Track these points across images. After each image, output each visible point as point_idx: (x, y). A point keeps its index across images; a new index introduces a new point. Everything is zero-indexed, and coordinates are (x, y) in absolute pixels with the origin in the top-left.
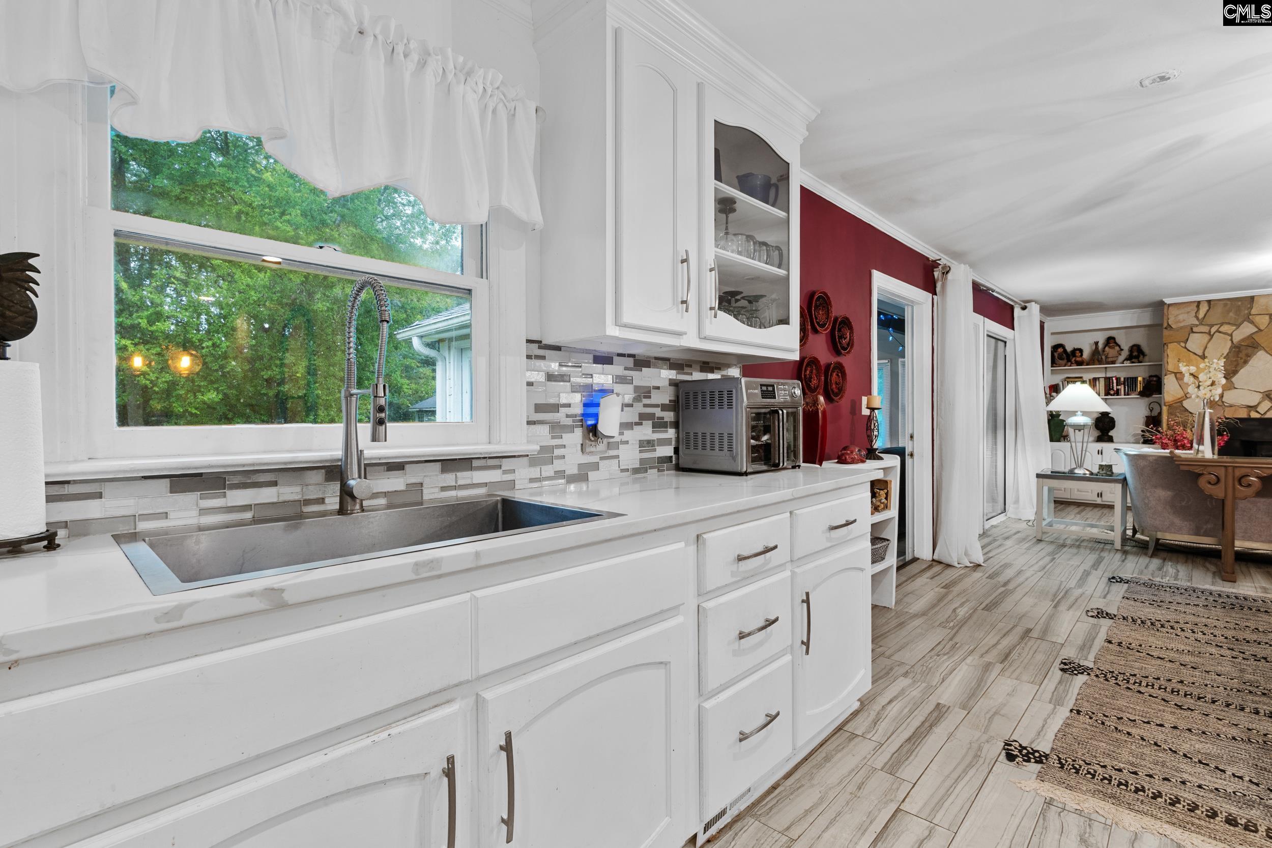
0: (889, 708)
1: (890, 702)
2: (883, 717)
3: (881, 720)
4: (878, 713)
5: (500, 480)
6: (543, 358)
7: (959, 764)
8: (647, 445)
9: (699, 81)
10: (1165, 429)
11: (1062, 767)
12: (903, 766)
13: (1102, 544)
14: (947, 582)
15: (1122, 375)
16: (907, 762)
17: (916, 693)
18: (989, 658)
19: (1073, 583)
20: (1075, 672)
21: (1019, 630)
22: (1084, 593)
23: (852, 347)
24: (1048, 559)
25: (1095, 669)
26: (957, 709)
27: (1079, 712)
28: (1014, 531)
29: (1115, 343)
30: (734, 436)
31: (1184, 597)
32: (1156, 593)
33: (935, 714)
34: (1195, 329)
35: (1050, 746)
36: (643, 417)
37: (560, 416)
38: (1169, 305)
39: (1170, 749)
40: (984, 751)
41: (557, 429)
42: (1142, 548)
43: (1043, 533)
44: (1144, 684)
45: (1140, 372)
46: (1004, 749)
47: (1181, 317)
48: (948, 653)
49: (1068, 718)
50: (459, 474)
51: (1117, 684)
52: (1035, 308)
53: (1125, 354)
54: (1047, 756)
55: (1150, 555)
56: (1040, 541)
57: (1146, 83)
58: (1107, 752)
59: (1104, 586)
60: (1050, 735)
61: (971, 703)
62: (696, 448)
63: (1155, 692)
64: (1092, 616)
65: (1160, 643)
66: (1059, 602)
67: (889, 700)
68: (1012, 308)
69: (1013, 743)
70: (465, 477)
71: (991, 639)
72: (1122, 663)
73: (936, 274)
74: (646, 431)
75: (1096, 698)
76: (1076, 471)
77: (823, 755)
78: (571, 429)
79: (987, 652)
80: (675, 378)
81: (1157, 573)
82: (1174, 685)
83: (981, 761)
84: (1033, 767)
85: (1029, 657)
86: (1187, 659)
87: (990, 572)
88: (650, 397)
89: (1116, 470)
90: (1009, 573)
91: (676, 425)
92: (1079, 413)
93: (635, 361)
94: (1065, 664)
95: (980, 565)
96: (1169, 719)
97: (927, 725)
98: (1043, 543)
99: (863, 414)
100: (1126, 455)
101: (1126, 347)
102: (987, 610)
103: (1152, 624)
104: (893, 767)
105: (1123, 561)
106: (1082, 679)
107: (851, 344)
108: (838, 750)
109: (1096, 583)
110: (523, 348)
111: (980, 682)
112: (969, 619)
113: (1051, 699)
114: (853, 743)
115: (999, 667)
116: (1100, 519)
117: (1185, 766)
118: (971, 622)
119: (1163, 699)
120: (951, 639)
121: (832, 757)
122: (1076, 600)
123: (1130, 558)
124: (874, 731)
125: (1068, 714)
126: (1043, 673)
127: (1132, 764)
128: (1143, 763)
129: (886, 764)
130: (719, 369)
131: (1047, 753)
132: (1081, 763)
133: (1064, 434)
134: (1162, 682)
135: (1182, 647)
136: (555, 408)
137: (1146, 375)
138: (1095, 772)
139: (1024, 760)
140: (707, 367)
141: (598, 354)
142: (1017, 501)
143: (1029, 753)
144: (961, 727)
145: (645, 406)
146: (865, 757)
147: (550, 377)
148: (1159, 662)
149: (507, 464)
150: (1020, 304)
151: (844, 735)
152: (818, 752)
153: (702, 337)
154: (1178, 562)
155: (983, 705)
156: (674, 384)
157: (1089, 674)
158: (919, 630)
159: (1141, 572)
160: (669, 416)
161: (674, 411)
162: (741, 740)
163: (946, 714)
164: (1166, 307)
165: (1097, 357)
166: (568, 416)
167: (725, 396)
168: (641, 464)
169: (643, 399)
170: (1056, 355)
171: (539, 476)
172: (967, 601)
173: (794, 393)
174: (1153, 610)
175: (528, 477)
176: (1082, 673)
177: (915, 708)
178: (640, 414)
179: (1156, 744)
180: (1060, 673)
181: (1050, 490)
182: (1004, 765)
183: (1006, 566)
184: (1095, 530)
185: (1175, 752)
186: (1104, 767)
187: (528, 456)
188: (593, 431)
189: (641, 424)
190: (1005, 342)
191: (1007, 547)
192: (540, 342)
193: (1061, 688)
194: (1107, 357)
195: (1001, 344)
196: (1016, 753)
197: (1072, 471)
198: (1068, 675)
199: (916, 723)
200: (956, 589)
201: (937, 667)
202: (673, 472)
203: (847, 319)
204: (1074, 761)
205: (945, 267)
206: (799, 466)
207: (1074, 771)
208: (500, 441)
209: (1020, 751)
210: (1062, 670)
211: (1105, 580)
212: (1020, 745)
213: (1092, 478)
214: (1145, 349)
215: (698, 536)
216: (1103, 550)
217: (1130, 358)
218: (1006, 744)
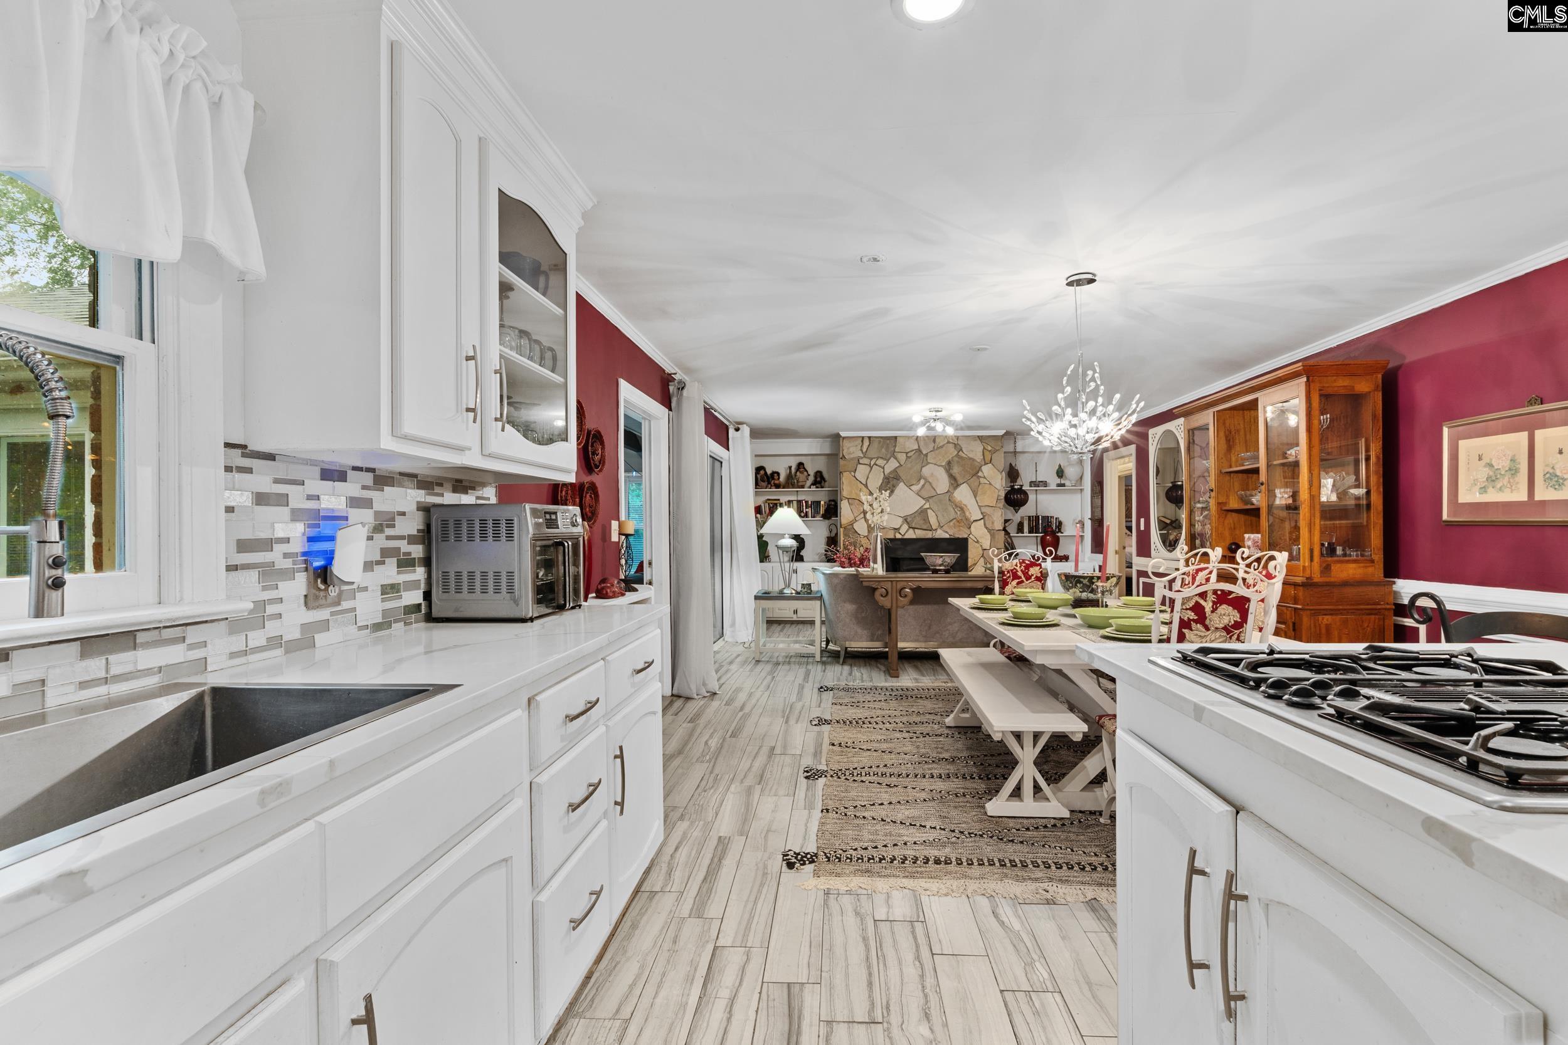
0: (678, 855)
1: (677, 849)
2: (675, 866)
3: (674, 869)
4: (669, 863)
5: (183, 661)
6: (249, 471)
7: (753, 887)
8: (391, 590)
9: (482, 135)
10: (841, 550)
11: (829, 861)
12: (707, 907)
13: (806, 657)
14: (691, 716)
15: (810, 499)
16: (710, 901)
17: (696, 833)
18: (747, 783)
19: (793, 698)
20: (816, 777)
21: (765, 750)
22: (804, 706)
23: (603, 465)
24: (769, 678)
25: (829, 771)
26: (737, 838)
27: (827, 811)
28: (735, 655)
29: (804, 468)
30: (516, 574)
31: (871, 695)
32: (853, 695)
33: (720, 848)
34: (861, 461)
35: (815, 846)
36: (386, 553)
37: (274, 554)
38: (844, 438)
39: (892, 821)
40: (769, 867)
41: (269, 574)
42: (834, 657)
43: (761, 653)
44: (863, 774)
45: (821, 496)
46: (784, 860)
47: (851, 450)
48: (713, 787)
49: (821, 818)
50: (112, 658)
51: (846, 779)
52: (746, 430)
53: (811, 479)
54: (816, 855)
55: (841, 662)
56: (758, 661)
57: (865, 260)
58: (854, 837)
59: (816, 696)
60: (813, 837)
61: (746, 828)
62: (459, 590)
63: (872, 779)
64: (815, 725)
65: (865, 738)
66: (788, 718)
67: (674, 847)
68: (727, 428)
69: (789, 853)
70: (122, 661)
71: (745, 764)
72: (845, 760)
73: (671, 388)
74: (389, 573)
75: (835, 795)
76: (785, 591)
77: (629, 924)
78: (288, 574)
79: (745, 777)
80: (423, 500)
81: (849, 678)
82: (882, 770)
83: (769, 877)
84: (809, 868)
85: (779, 772)
86: (884, 746)
87: (726, 699)
88: (393, 526)
89: (814, 588)
90: (742, 697)
91: (427, 562)
92: (787, 536)
93: (375, 476)
94: (807, 772)
95: (715, 694)
96: (885, 797)
97: (716, 860)
98: (761, 663)
99: (613, 540)
100: (824, 574)
101: (812, 473)
102: (734, 737)
103: (857, 723)
104: (698, 912)
105: (824, 671)
106: (822, 781)
107: (602, 461)
108: (641, 914)
109: (810, 694)
110: (220, 456)
111: (748, 806)
112: (721, 748)
113: (805, 805)
114: (655, 901)
115: (758, 788)
116: (798, 635)
117: (903, 831)
118: (724, 751)
119: (878, 783)
120: (711, 772)
121: (639, 922)
122: (800, 713)
123: (828, 667)
124: (671, 883)
125: (820, 814)
126: (793, 783)
127: (872, 841)
128: (878, 837)
129: (692, 910)
130: (473, 488)
131: (816, 852)
132: (840, 852)
133: (766, 555)
134: (874, 769)
135: (879, 738)
136: (267, 544)
137: (827, 500)
138: (851, 856)
139: (801, 865)
140: (460, 486)
141: (327, 467)
142: (733, 625)
143: (802, 857)
144: (745, 853)
145: (389, 538)
146: (671, 911)
147: (261, 499)
148: (868, 753)
149: (194, 635)
150: (734, 425)
151: (643, 897)
152: (623, 923)
153: (487, 453)
154: (860, 666)
155: (757, 827)
156: (426, 510)
157: (826, 776)
158: (680, 771)
159: (839, 680)
160: (417, 551)
161: (423, 543)
162: (574, 929)
163: (729, 845)
164: (841, 439)
165: (791, 482)
166: (286, 555)
167: (503, 526)
168: (384, 617)
169: (386, 529)
170: (759, 476)
171: (245, 649)
172: (715, 731)
173: (576, 521)
174: (854, 711)
175: (228, 651)
176: (821, 777)
177: (700, 847)
178: (382, 549)
179: (883, 820)
180: (806, 780)
181: (764, 610)
182: (788, 875)
183: (738, 690)
184: (797, 646)
185: (895, 822)
186: (856, 849)
187: (227, 619)
188: (324, 575)
189: (383, 563)
190: (721, 463)
191: (733, 672)
192: (245, 447)
193: (810, 793)
194: (798, 482)
195: (717, 464)
196: (794, 860)
197: (781, 592)
198: (811, 781)
199: (707, 862)
200: (702, 721)
201: (708, 802)
202: (423, 625)
203: (599, 432)
204: (835, 852)
205: (680, 382)
206: (580, 606)
207: (837, 860)
208: (182, 599)
209: (796, 858)
210: (807, 778)
211: (816, 690)
212: (795, 853)
213: (798, 596)
214: (826, 475)
215: (529, 700)
216: (807, 663)
217: (815, 483)
218: (784, 855)
